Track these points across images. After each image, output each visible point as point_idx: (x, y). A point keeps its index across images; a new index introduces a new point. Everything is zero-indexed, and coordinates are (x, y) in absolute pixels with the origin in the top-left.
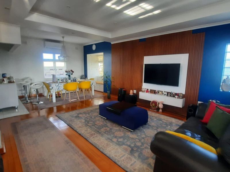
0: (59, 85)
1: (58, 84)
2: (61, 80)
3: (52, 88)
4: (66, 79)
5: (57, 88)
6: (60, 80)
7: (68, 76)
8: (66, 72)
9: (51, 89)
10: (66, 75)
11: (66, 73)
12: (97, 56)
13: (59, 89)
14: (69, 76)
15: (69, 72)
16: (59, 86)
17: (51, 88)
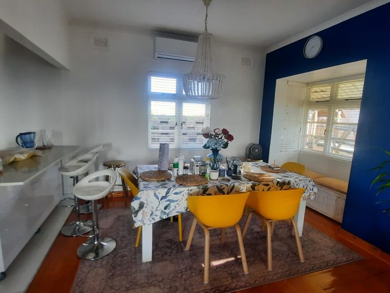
0: (171, 196)
1: (166, 190)
2: (185, 168)
3: (141, 206)
4: (204, 165)
5: (162, 207)
6: (181, 166)
7: (211, 153)
8: (206, 135)
9: (137, 212)
10: (205, 147)
11: (205, 141)
12: (308, 84)
13: (167, 211)
14: (215, 152)
15: (217, 135)
16: (168, 198)
17: (135, 204)
